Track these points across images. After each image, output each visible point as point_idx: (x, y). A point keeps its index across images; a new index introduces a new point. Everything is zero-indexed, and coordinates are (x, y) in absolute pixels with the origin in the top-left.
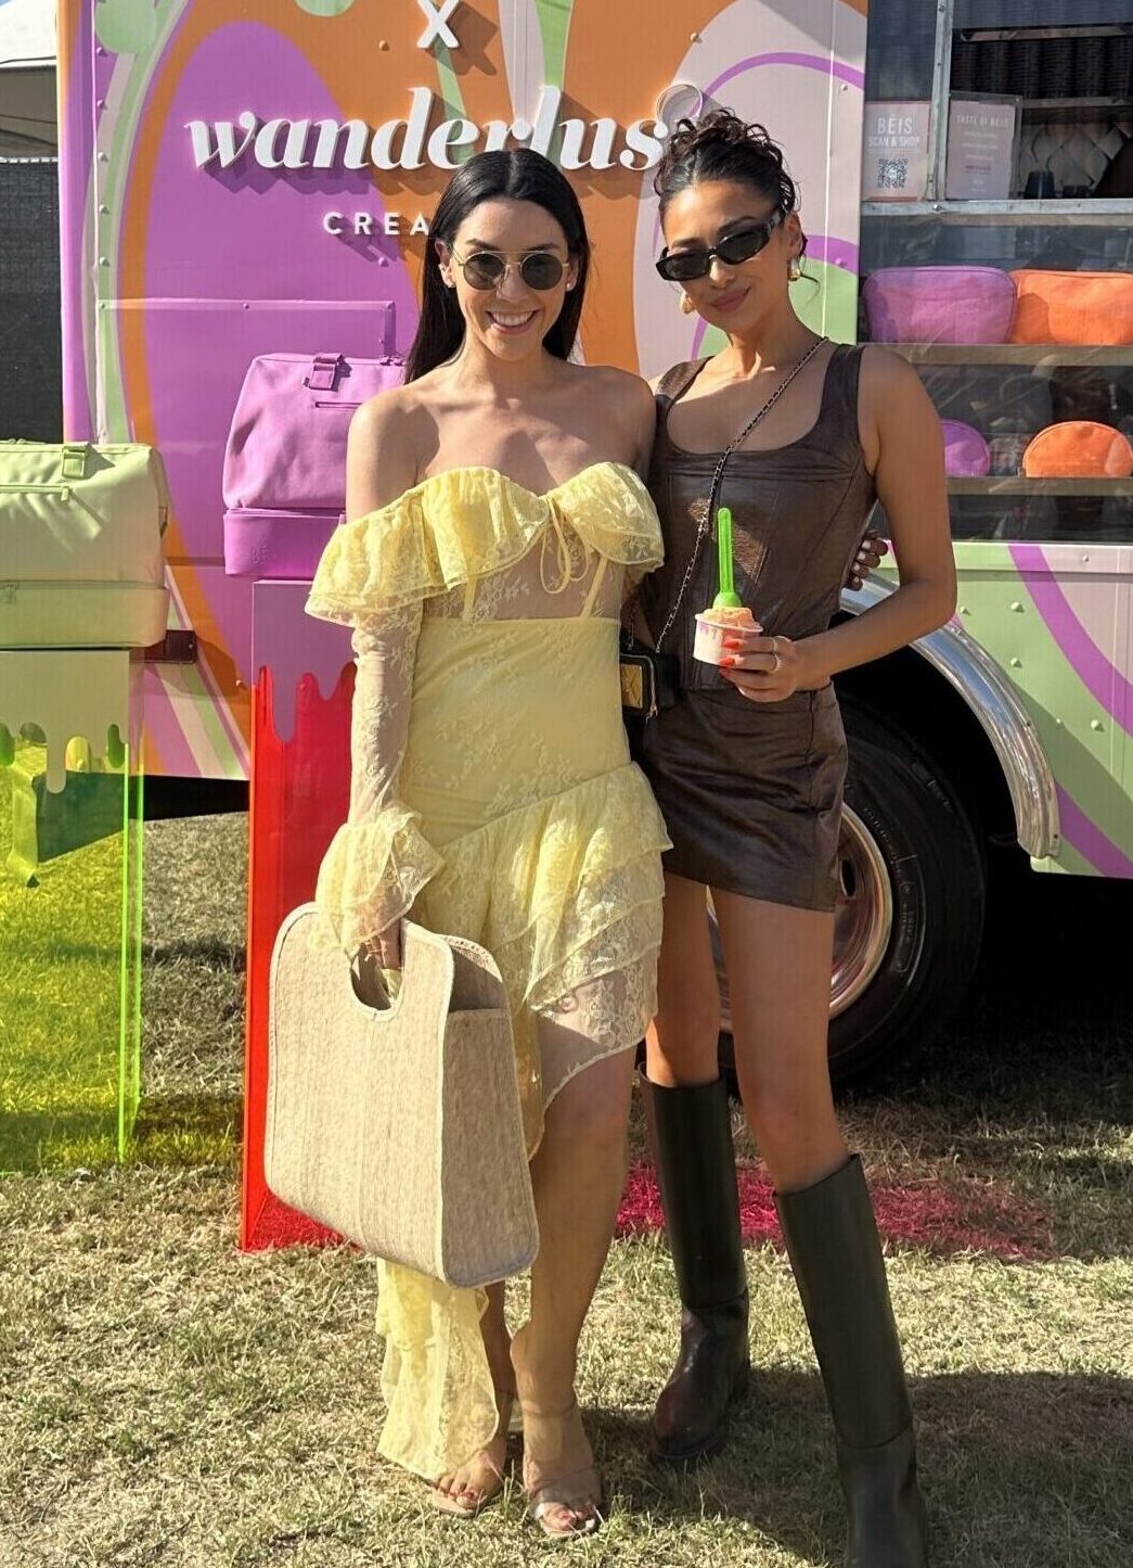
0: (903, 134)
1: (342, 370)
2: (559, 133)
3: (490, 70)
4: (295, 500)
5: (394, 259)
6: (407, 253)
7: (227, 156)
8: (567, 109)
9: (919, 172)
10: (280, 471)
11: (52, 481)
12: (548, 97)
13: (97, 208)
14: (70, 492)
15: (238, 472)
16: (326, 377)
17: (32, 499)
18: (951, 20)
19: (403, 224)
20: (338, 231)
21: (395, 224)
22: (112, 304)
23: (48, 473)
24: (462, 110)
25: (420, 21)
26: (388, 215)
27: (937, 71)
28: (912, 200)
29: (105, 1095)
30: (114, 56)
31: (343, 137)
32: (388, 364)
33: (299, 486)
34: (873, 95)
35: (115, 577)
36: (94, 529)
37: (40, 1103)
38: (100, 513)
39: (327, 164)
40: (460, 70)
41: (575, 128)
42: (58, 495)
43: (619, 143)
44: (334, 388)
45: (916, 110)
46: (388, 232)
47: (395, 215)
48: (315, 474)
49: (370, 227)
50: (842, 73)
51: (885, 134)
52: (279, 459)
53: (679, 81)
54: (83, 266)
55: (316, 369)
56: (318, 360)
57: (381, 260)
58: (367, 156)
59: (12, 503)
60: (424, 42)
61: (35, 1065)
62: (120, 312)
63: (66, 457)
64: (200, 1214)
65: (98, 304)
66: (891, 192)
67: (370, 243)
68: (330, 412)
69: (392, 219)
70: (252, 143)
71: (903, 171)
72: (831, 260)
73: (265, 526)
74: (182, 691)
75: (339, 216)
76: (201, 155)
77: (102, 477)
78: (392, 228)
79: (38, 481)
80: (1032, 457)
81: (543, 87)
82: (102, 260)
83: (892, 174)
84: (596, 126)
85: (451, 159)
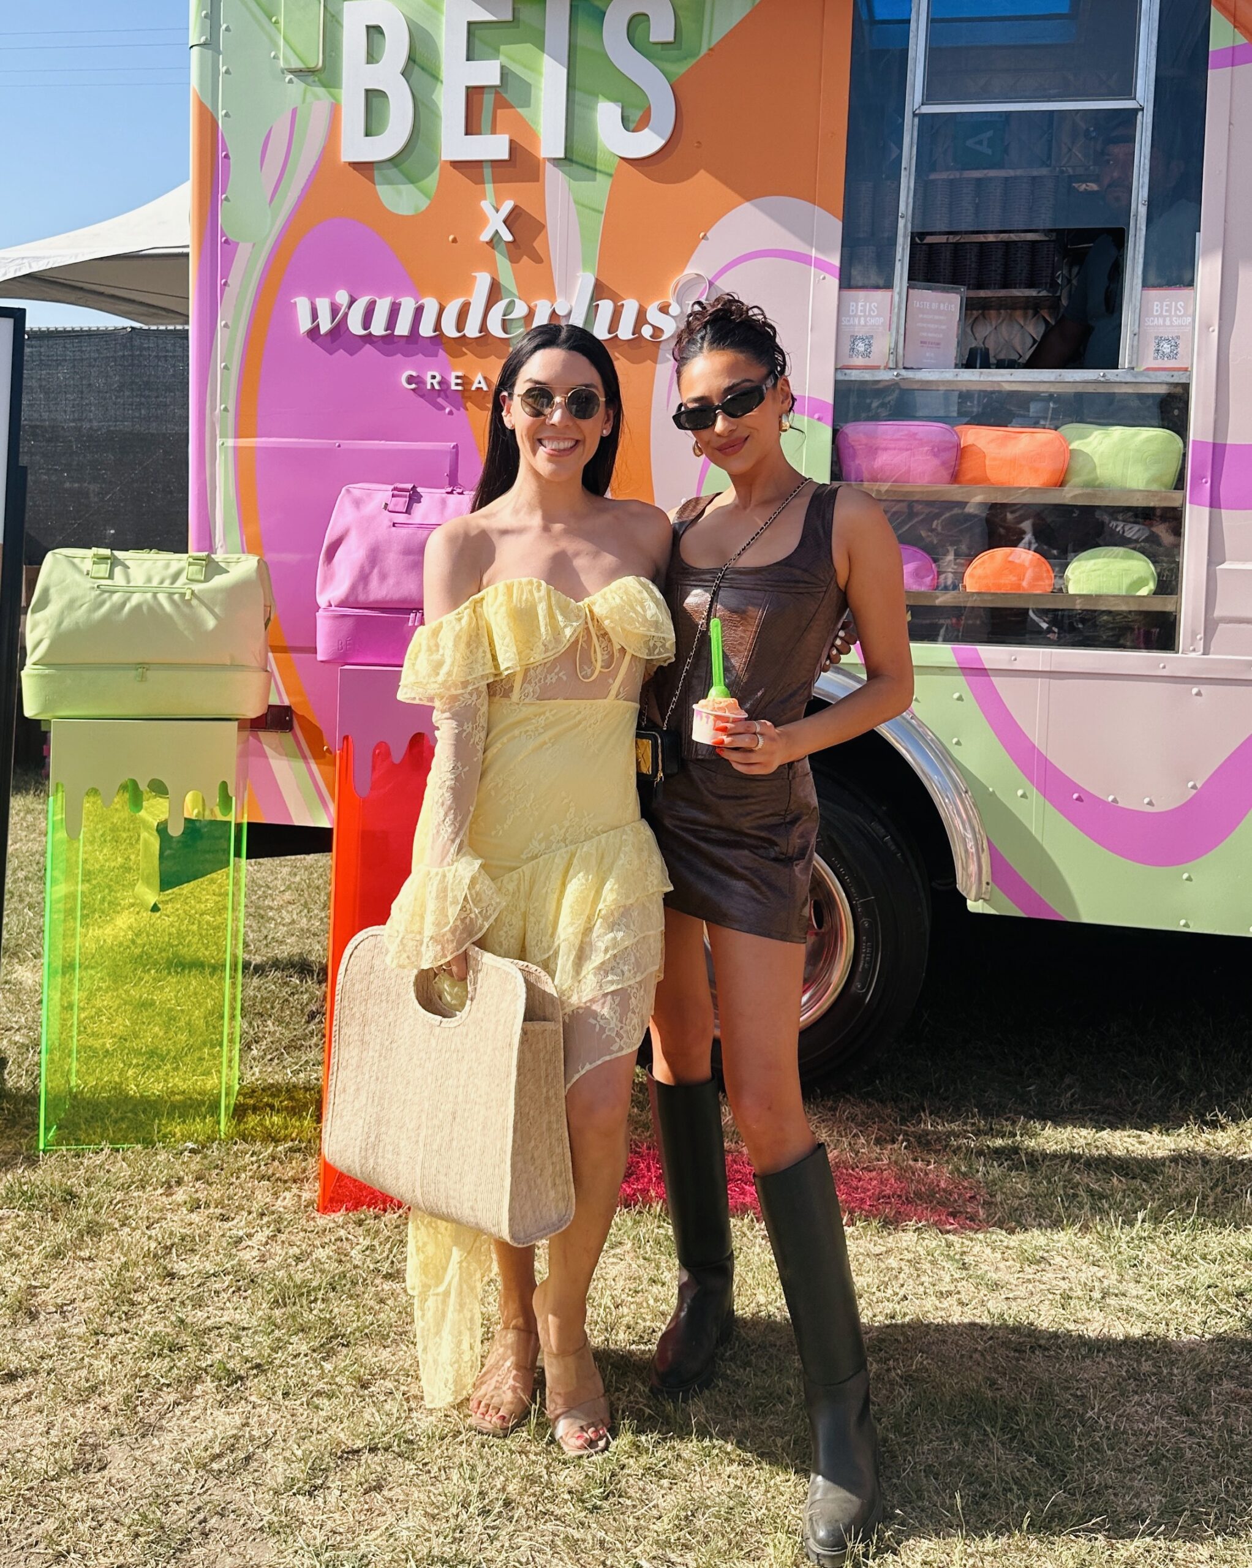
0: (870, 315)
1: (414, 497)
2: (593, 310)
3: (537, 259)
4: (376, 602)
5: (458, 409)
6: (469, 404)
7: (325, 325)
8: (600, 291)
9: (882, 346)
10: (363, 578)
11: (178, 584)
12: (585, 282)
13: (220, 365)
14: (193, 593)
15: (328, 579)
16: (401, 503)
17: (162, 598)
18: (909, 225)
19: (465, 381)
20: (413, 386)
21: (459, 381)
22: (230, 442)
23: (175, 577)
24: (515, 292)
25: (481, 220)
26: (454, 374)
27: (898, 265)
28: (877, 368)
29: (210, 1083)
30: (237, 244)
31: (419, 311)
32: (451, 493)
33: (378, 591)
34: (846, 283)
35: (228, 663)
36: (211, 623)
37: (157, 1088)
38: (217, 610)
39: (406, 333)
40: (514, 259)
41: (606, 307)
42: (183, 595)
43: (641, 319)
44: (408, 511)
45: (880, 297)
46: (454, 387)
47: (460, 374)
48: (391, 581)
49: (440, 383)
50: (821, 265)
51: (855, 316)
52: (362, 569)
53: (690, 271)
54: (208, 411)
55: (393, 496)
56: (395, 489)
57: (447, 410)
58: (438, 326)
59: (146, 601)
60: (485, 236)
61: (154, 1056)
62: (236, 449)
63: (190, 564)
64: (285, 1182)
65: (219, 443)
66: (859, 361)
67: (439, 396)
68: (403, 532)
69: (458, 377)
70: (346, 315)
71: (870, 345)
72: (811, 415)
73: (349, 623)
74: (280, 754)
75: (414, 374)
76: (304, 324)
77: (219, 581)
78: (457, 384)
79: (167, 583)
80: (972, 576)
81: (580, 273)
82: (223, 406)
83: (861, 347)
84: (623, 305)
85: (505, 331)
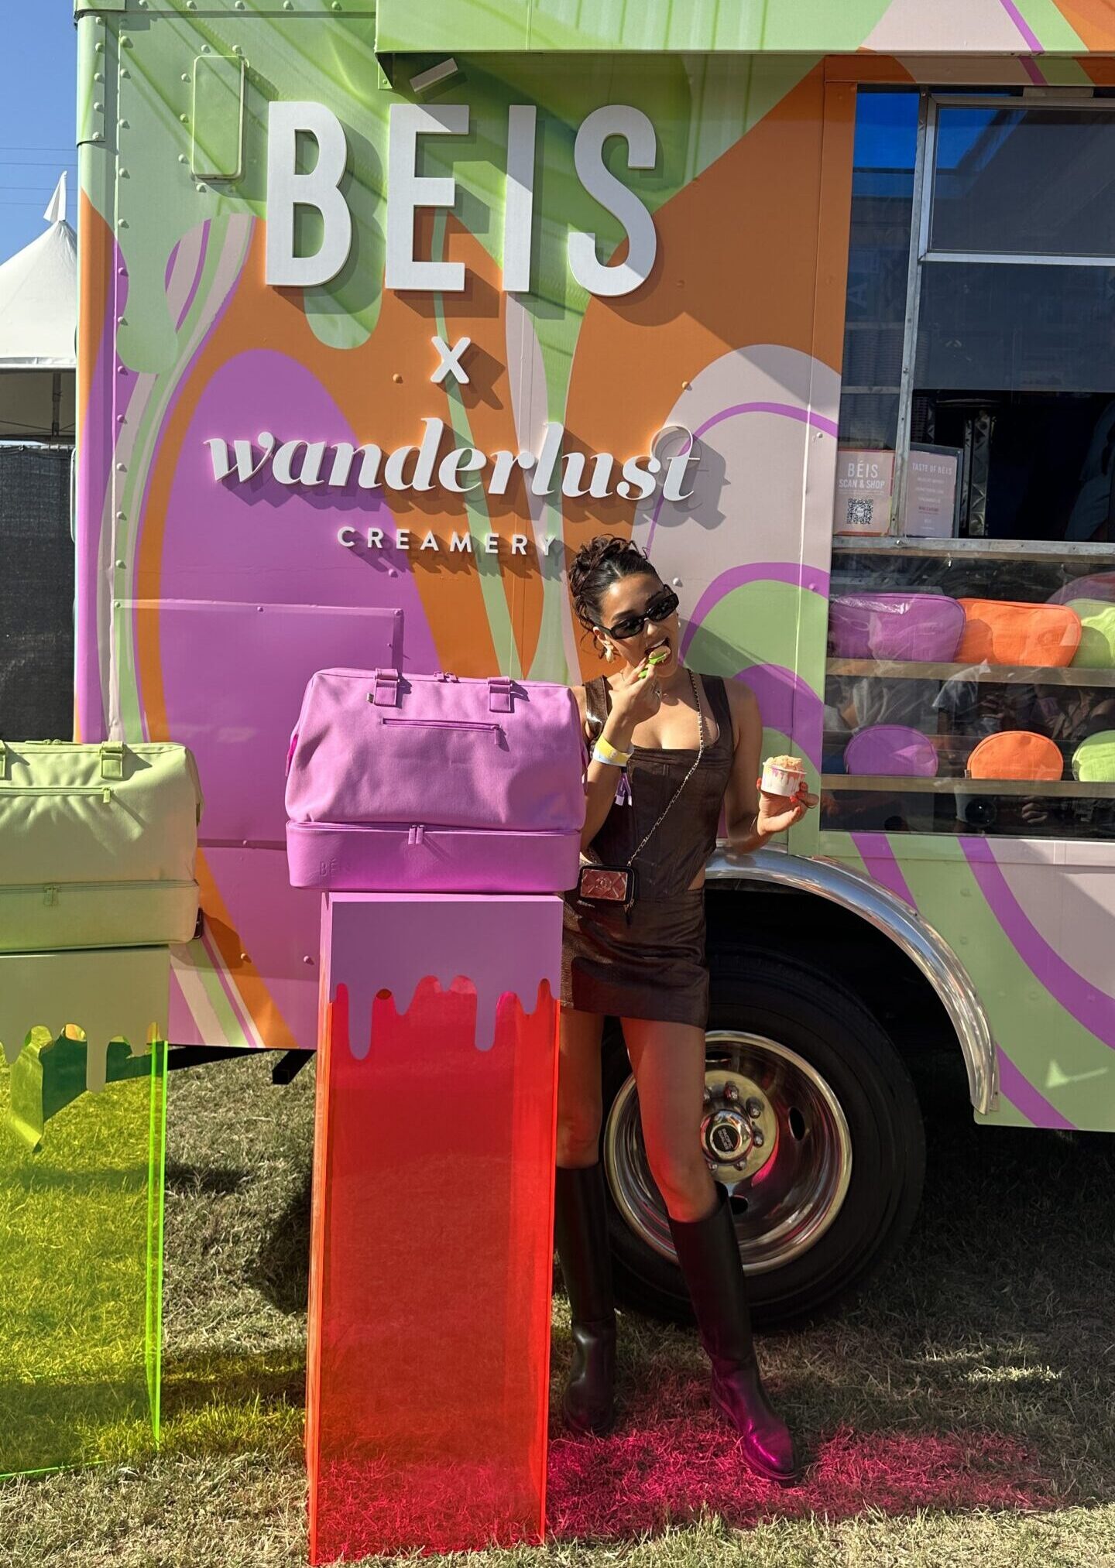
0: (870, 478)
2: (561, 464)
3: (497, 405)
4: (367, 815)
5: (403, 571)
7: (245, 471)
8: (568, 444)
9: (882, 513)
10: (349, 786)
11: (92, 783)
12: (551, 433)
13: (115, 514)
14: (112, 794)
15: (302, 786)
16: (389, 694)
17: (73, 801)
18: (912, 382)
19: (412, 539)
20: (351, 544)
21: (406, 539)
22: (128, 604)
23: (88, 774)
24: (472, 442)
25: (431, 359)
26: (399, 531)
28: (878, 535)
30: (136, 375)
31: (358, 459)
32: (444, 681)
33: (369, 802)
34: (845, 441)
35: (156, 877)
36: (136, 831)
38: (141, 815)
39: (342, 483)
40: (469, 404)
41: (576, 461)
42: (100, 797)
44: (399, 704)
45: (883, 457)
46: (399, 546)
48: (385, 789)
49: (381, 541)
50: (818, 422)
51: (853, 478)
52: (349, 775)
54: (100, 567)
55: (378, 685)
56: (379, 677)
57: (391, 572)
58: (380, 476)
59: (54, 806)
60: (437, 377)
61: (42, 1321)
62: (135, 612)
63: (104, 758)
64: (256, 1517)
65: (113, 604)
66: (858, 527)
67: (381, 555)
68: (397, 729)
69: (403, 535)
70: (270, 461)
71: (870, 510)
72: (805, 585)
73: (334, 842)
74: (187, 963)
75: (352, 530)
76: (220, 470)
77: (140, 778)
78: (403, 543)
79: (78, 783)
80: (978, 761)
81: (546, 423)
82: (118, 562)
83: (860, 512)
84: (596, 459)
